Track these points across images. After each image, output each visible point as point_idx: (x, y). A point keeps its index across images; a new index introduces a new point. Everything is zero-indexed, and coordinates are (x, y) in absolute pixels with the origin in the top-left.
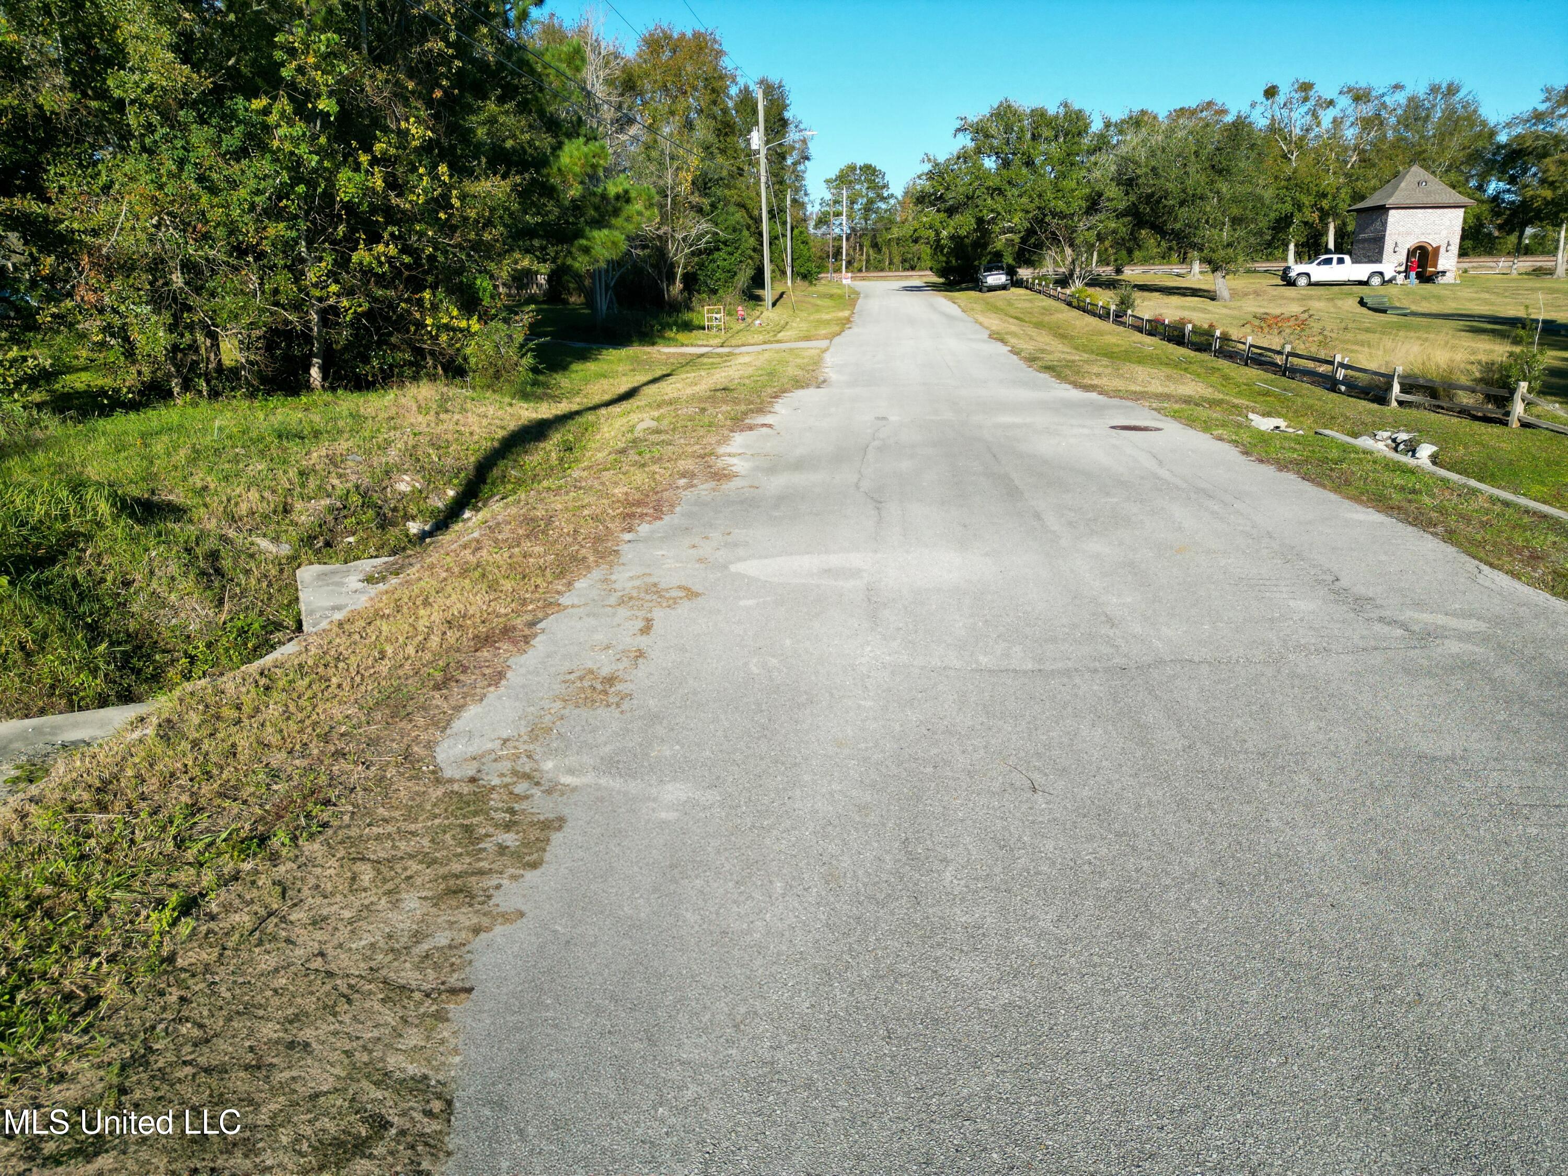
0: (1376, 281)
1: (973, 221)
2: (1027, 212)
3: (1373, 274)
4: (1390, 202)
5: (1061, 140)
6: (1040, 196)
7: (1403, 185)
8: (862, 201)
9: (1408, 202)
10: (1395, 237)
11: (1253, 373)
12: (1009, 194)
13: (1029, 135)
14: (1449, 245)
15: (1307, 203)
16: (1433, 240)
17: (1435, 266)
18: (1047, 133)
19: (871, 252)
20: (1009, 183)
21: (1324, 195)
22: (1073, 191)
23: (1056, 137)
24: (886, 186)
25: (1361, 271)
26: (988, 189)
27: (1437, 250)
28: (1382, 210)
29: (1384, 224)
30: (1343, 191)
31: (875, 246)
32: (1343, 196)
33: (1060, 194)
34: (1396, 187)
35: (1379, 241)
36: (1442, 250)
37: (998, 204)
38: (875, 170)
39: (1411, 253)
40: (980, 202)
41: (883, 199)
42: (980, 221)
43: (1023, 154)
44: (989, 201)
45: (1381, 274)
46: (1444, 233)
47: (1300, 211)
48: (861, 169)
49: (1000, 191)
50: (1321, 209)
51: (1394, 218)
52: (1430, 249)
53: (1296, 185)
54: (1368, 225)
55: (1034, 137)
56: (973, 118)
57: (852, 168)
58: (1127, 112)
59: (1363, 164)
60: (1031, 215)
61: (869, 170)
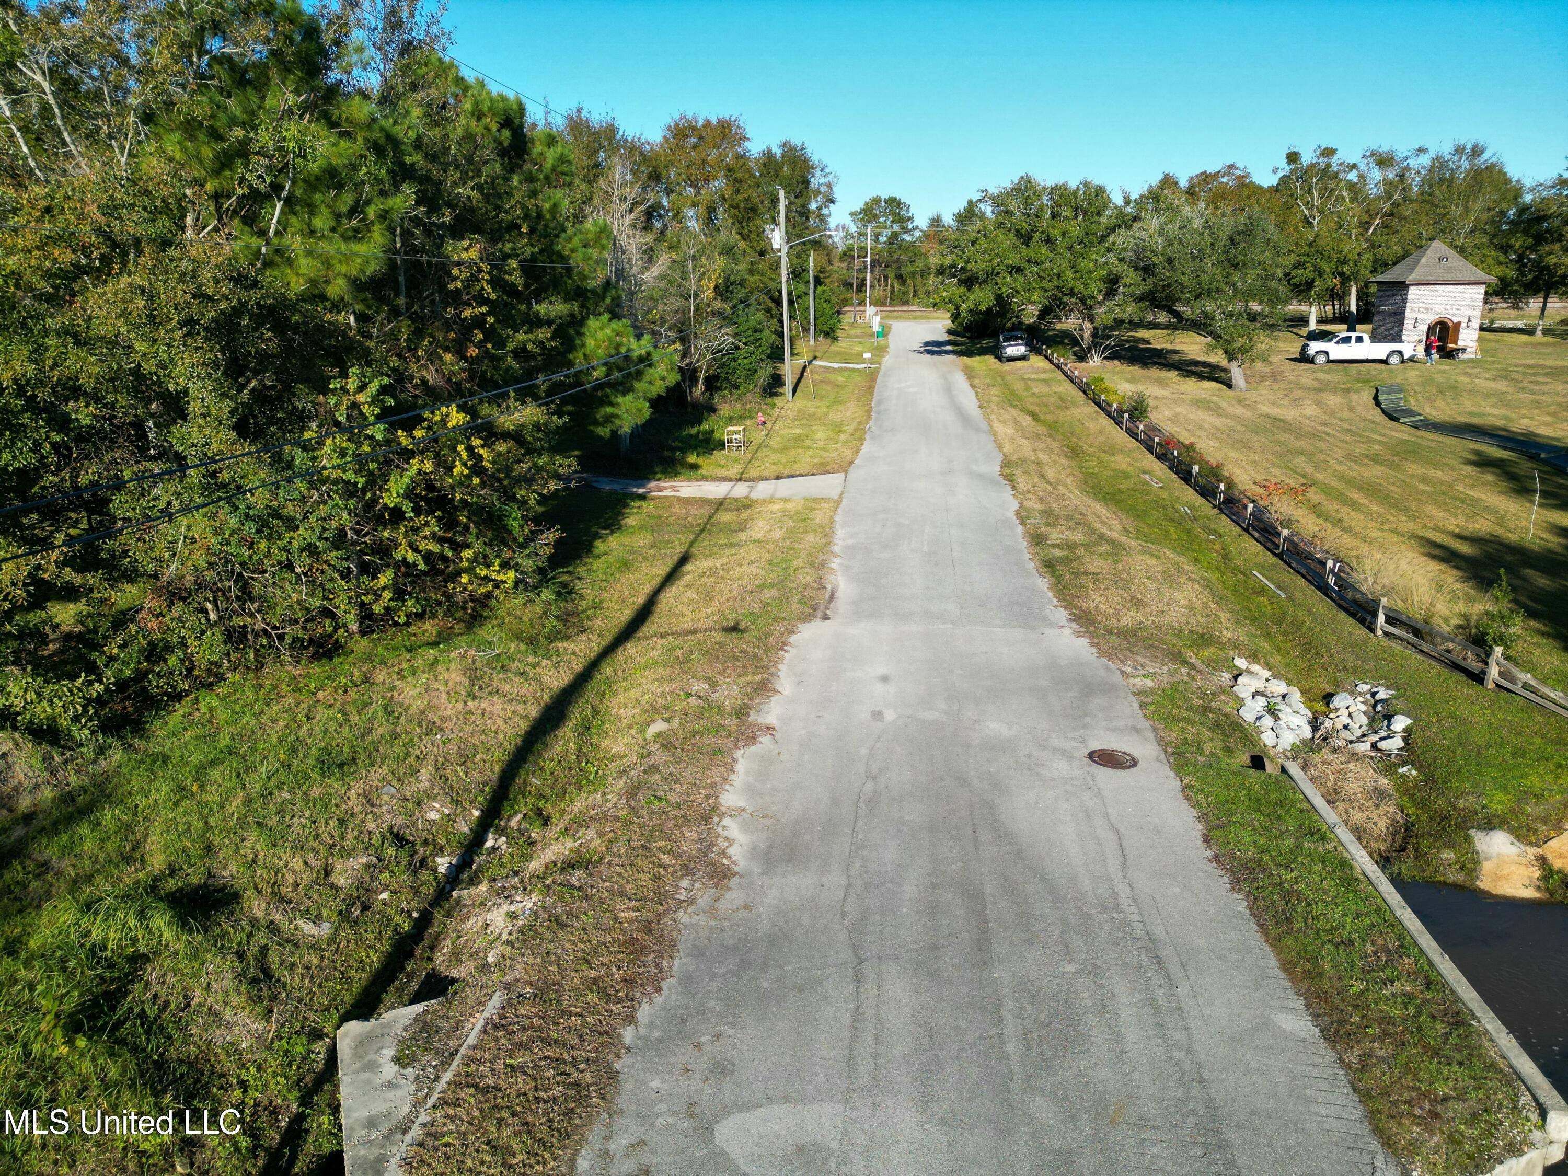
0: (1395, 360)
1: (992, 297)
2: (1046, 291)
3: (1392, 353)
4: (1410, 279)
5: (1080, 218)
6: (1059, 276)
7: (1423, 260)
8: (887, 233)
9: (1429, 278)
10: (1415, 313)
11: (1252, 548)
12: (1027, 272)
13: (1048, 215)
14: (1469, 321)
15: (1328, 270)
16: (1453, 316)
17: (1456, 342)
18: (1066, 212)
19: (896, 284)
20: (1029, 261)
21: (1345, 262)
22: (1091, 272)
23: (1076, 216)
24: (911, 219)
25: (1380, 350)
26: (1007, 266)
27: (1457, 326)
28: (1402, 286)
29: (1404, 299)
30: (1366, 256)
31: (900, 277)
32: (1364, 262)
33: (1079, 275)
34: (1417, 262)
35: (1399, 315)
36: (1463, 326)
37: (1018, 281)
38: (899, 203)
39: (1431, 330)
40: (999, 280)
41: (907, 232)
42: (999, 298)
43: (1043, 232)
44: (1008, 279)
45: (1400, 353)
46: (1465, 310)
47: (1320, 276)
48: (886, 202)
49: (1019, 270)
50: (1342, 274)
51: (1414, 293)
52: (1450, 324)
53: (1317, 252)
54: (1389, 299)
55: (1053, 216)
56: (994, 191)
57: (877, 201)
58: (1146, 186)
59: (1385, 231)
60: (1049, 294)
61: (894, 203)
